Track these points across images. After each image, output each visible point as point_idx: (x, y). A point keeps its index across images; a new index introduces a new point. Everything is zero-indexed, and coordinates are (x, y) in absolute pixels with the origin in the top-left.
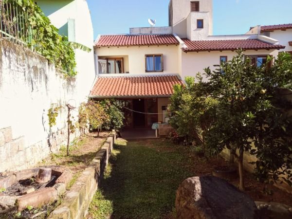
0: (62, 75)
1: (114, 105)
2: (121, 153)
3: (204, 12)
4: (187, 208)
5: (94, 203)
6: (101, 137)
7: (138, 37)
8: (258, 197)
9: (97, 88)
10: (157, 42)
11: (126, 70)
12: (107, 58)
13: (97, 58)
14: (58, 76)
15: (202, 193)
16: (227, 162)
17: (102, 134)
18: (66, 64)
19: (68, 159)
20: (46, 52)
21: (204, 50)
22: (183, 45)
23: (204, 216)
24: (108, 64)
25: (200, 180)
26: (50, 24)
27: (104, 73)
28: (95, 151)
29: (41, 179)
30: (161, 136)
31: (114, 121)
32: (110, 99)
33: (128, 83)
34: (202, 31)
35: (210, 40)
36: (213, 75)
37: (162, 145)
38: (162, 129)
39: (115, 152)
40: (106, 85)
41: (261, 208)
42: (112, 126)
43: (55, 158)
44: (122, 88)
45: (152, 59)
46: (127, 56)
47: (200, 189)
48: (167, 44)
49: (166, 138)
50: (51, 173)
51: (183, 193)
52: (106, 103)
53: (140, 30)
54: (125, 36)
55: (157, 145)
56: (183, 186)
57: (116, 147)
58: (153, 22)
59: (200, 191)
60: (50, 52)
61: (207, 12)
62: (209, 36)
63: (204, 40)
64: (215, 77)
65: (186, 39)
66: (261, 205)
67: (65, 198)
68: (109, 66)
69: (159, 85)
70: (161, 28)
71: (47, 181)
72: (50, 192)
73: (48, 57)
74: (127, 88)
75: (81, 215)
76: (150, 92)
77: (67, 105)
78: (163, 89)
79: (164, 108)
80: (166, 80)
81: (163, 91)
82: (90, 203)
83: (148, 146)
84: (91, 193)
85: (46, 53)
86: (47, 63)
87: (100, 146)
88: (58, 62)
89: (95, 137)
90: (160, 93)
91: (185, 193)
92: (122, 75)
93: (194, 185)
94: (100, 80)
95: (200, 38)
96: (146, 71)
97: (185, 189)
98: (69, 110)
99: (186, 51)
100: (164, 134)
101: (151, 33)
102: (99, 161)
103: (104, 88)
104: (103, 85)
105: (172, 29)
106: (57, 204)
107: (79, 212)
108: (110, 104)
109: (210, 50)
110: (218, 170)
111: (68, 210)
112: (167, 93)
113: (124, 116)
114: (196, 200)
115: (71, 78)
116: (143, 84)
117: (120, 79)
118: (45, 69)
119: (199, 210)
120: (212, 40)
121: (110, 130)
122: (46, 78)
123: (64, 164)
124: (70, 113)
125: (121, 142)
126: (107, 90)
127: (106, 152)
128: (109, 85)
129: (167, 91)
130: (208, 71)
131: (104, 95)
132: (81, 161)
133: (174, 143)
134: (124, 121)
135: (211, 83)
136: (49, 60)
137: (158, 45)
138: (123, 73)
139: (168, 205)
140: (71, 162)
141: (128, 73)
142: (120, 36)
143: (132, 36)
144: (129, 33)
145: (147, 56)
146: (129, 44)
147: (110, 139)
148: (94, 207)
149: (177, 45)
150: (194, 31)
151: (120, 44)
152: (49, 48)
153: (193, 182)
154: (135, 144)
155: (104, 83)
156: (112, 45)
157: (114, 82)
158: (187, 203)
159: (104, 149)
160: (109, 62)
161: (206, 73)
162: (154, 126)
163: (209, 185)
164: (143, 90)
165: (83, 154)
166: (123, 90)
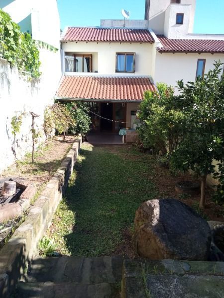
0: (26, 77)
1: (81, 108)
2: (86, 158)
3: (185, 5)
4: (144, 231)
5: (57, 214)
6: (67, 142)
7: (109, 30)
8: (216, 216)
9: (63, 89)
10: (130, 39)
11: (94, 69)
12: (75, 55)
13: (64, 54)
14: (22, 79)
15: (160, 217)
16: (191, 175)
17: (68, 138)
18: (30, 64)
19: (34, 167)
20: (8, 53)
21: (181, 51)
22: (158, 43)
23: (160, 241)
24: (76, 61)
25: (160, 203)
26: (11, 21)
27: (71, 71)
28: (60, 159)
29: (7, 192)
30: (128, 142)
31: (80, 126)
32: (76, 101)
33: (96, 85)
34: (181, 27)
35: (189, 39)
36: (185, 89)
37: (128, 152)
38: (129, 136)
39: (81, 158)
40: (73, 85)
41: (217, 228)
42: (78, 130)
43: (20, 165)
44: (90, 90)
45: (123, 58)
46: (97, 53)
47: (158, 213)
48: (141, 42)
49: (133, 145)
50: (15, 186)
51: (142, 215)
52: (72, 106)
53: (112, 22)
54: (95, 29)
55: (123, 152)
56: (143, 208)
57: (81, 152)
58: (127, 13)
59: (158, 216)
60: (12, 54)
61: (189, 5)
62: (189, 34)
63: (182, 38)
64: (188, 91)
65: (162, 36)
66: (217, 225)
67: (29, 214)
68: (77, 63)
69: (129, 89)
70: (135, 22)
71: (12, 195)
72: (15, 208)
73: (11, 59)
74: (95, 91)
75: (45, 228)
76: (119, 95)
77: (31, 113)
78: (133, 93)
79: (133, 113)
80: (137, 83)
81: (133, 95)
82: (54, 214)
83: (114, 153)
84: (54, 205)
85: (8, 55)
86: (9, 66)
87: (65, 153)
88: (21, 64)
89: (61, 142)
90: (130, 98)
91: (144, 216)
92: (90, 74)
93: (153, 209)
94: (66, 80)
95: (178, 36)
96: (117, 71)
97: (144, 211)
98: (33, 118)
99: (161, 51)
100: (131, 141)
101: (124, 26)
102: (63, 172)
103: (70, 90)
104: (69, 85)
105: (148, 23)
106: (21, 221)
107: (43, 226)
108: (76, 107)
109: (187, 52)
110: (181, 185)
111: (32, 228)
112: (137, 98)
113: (91, 120)
114: (153, 225)
115: (35, 79)
116: (112, 86)
117: (88, 78)
118: (7, 73)
119: (155, 235)
120: (191, 39)
121: (77, 134)
122: (9, 82)
123: (29, 171)
124: (34, 121)
125: (87, 146)
126: (73, 91)
127: (71, 161)
128: (76, 86)
129: (137, 96)
130: (181, 84)
131: (71, 97)
132: (46, 170)
133: (140, 151)
134: (90, 125)
135: (183, 96)
136: (10, 63)
137: (131, 42)
138: (92, 72)
139: (128, 219)
140: (36, 170)
141: (97, 72)
142: (90, 28)
143: (102, 29)
144: (100, 26)
145: (119, 54)
146: (99, 40)
147: (76, 145)
148: (57, 217)
149: (151, 44)
150: (173, 27)
151: (89, 40)
152: (10, 48)
153: (153, 206)
154: (101, 150)
155: (70, 83)
156: (80, 40)
157: (81, 82)
158: (145, 227)
159: (69, 158)
160: (77, 58)
161: (178, 86)
162: (122, 132)
163: (167, 209)
164: (112, 93)
165: (49, 161)
166: (91, 93)
